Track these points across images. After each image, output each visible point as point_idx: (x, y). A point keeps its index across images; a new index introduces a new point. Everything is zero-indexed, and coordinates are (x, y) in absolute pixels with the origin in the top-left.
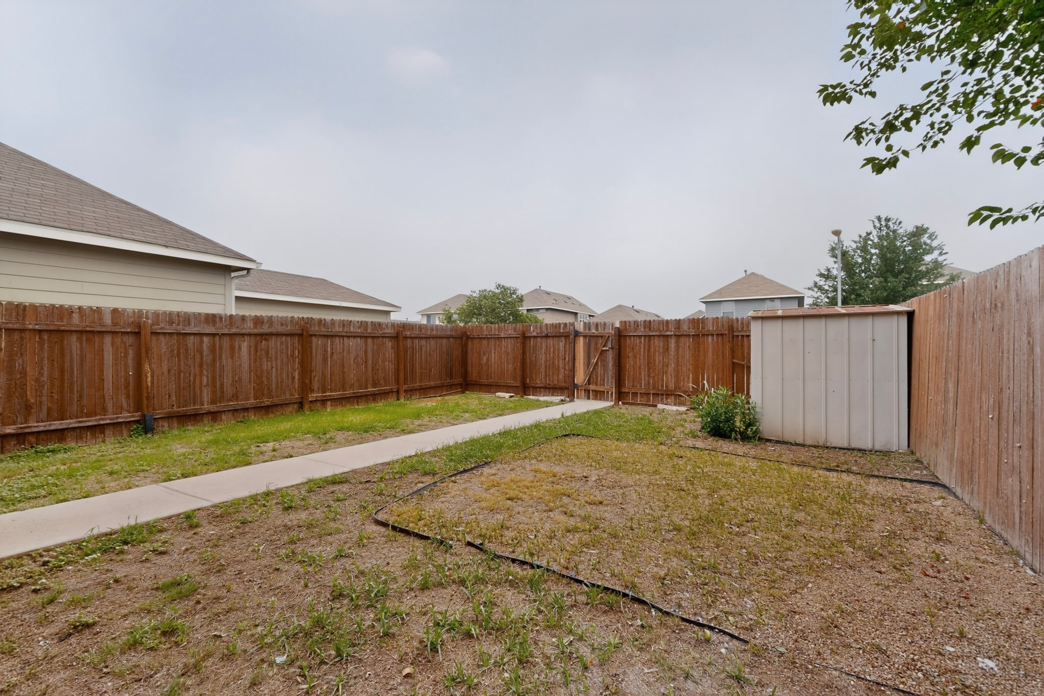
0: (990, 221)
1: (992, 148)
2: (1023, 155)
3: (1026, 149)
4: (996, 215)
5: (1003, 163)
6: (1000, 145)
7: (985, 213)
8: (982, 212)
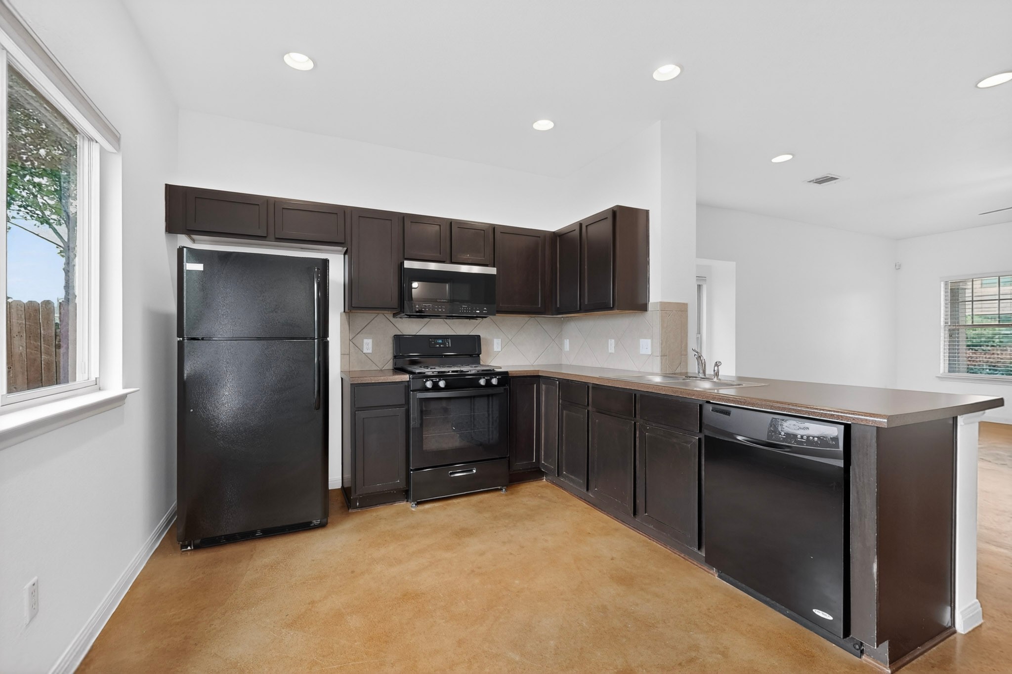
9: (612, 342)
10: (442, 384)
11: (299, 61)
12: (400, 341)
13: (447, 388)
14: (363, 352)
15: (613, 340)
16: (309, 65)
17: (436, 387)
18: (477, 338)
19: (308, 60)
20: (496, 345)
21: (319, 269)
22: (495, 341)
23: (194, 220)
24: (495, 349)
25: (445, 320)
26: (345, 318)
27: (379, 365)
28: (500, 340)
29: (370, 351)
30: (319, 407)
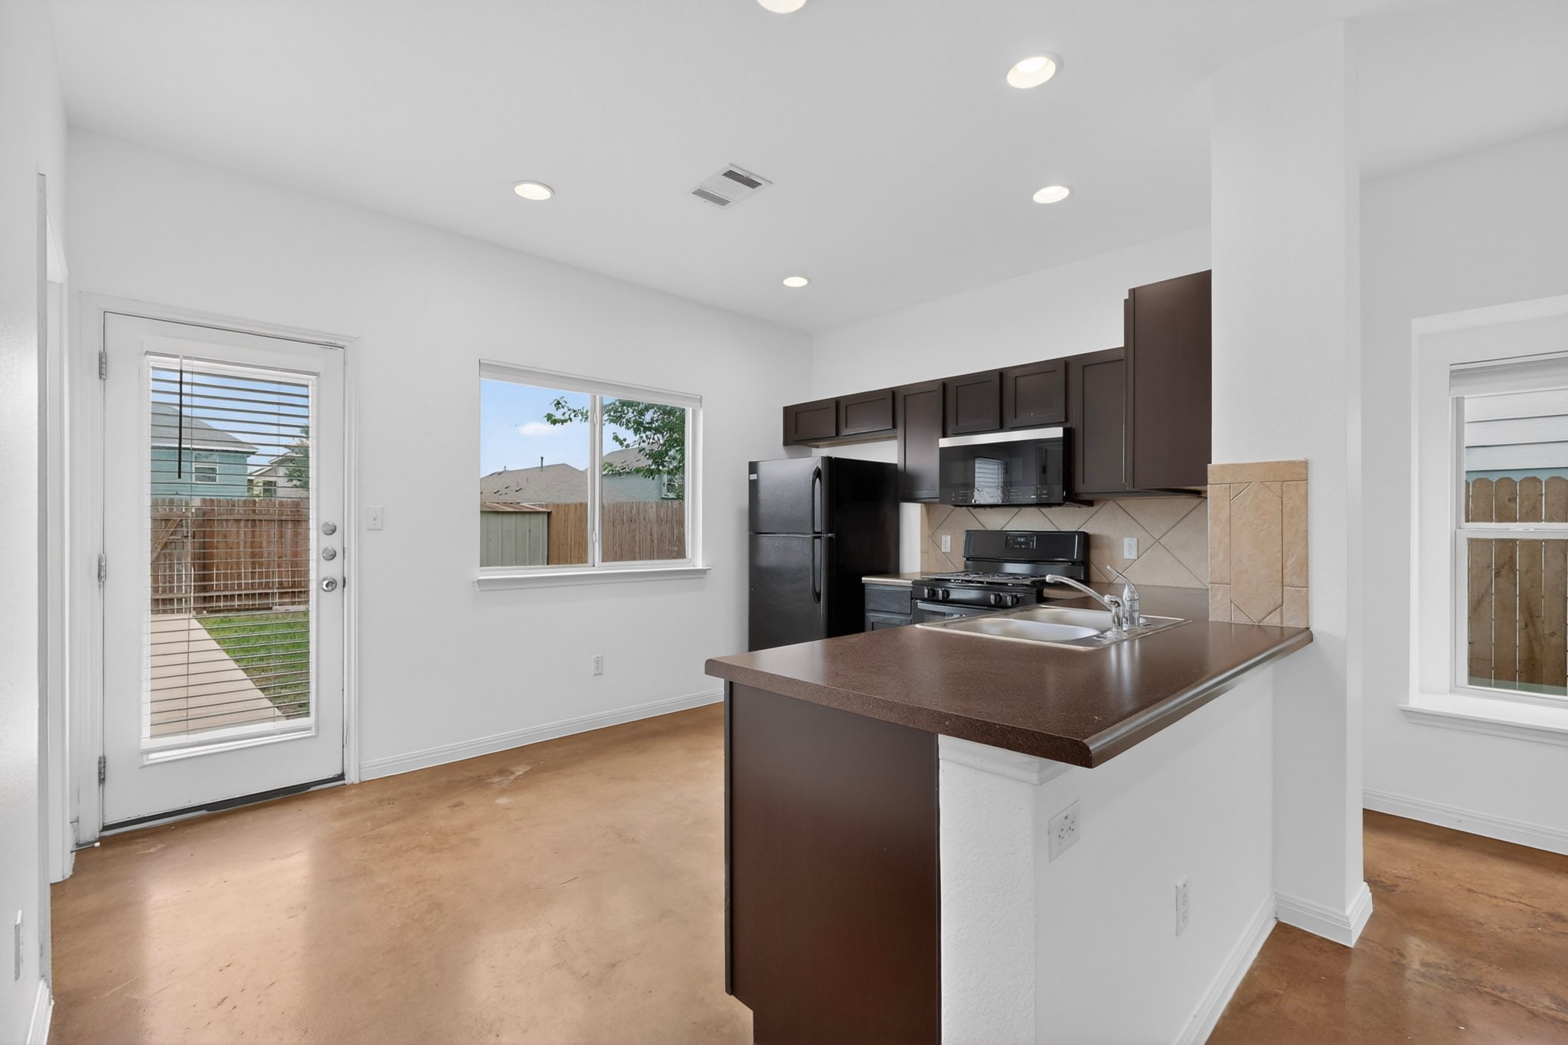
12: (972, 537)
13: (943, 602)
14: (941, 550)
16: (805, 284)
17: (934, 598)
20: (1128, 548)
21: (820, 467)
22: (1126, 541)
23: (796, 432)
24: (1126, 555)
25: (1042, 509)
26: (924, 510)
27: (957, 565)
28: (1135, 540)
29: (948, 550)
30: (819, 600)
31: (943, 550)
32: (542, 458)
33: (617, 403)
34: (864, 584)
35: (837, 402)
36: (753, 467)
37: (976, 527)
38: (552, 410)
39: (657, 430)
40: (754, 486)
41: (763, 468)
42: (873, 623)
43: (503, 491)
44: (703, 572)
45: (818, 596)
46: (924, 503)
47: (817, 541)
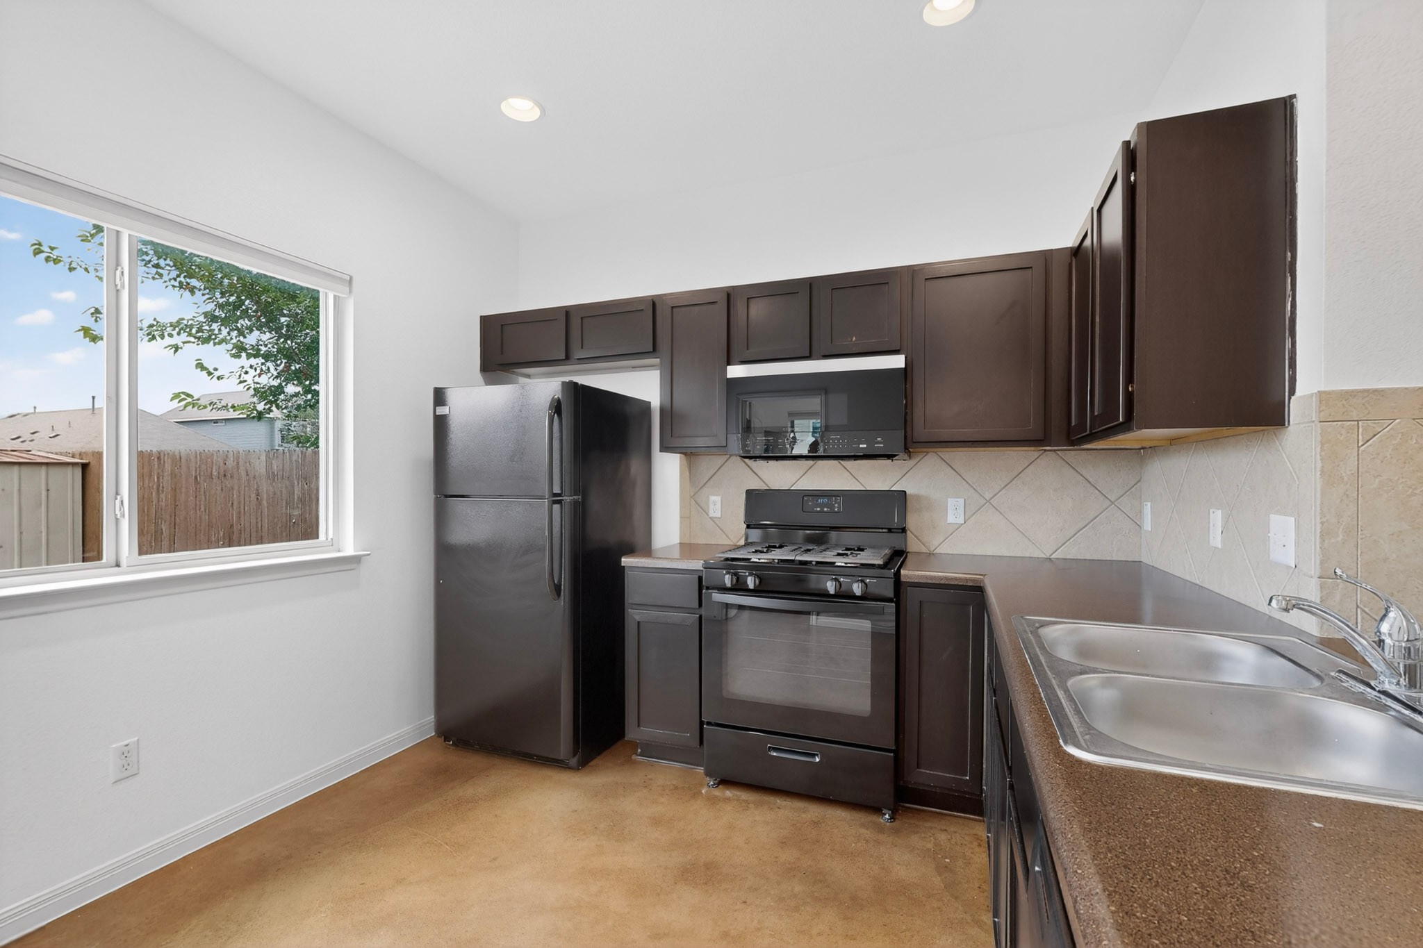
0: (184, 403)
1: (196, 360)
2: (213, 372)
3: (216, 369)
4: (189, 400)
5: (201, 371)
6: (200, 360)
7: (183, 396)
8: (181, 395)
9: (1217, 517)
10: (751, 582)
11: (521, 109)
12: (755, 499)
13: (756, 592)
14: (708, 515)
15: (1219, 512)
16: (535, 114)
17: (740, 587)
18: (901, 498)
19: (533, 107)
20: (954, 512)
21: (560, 397)
22: (951, 502)
23: (502, 353)
24: (951, 519)
25: (842, 462)
26: (685, 462)
27: (732, 538)
28: (961, 501)
29: (719, 515)
30: (559, 595)
31: (711, 516)
32: (93, 398)
33: (202, 319)
34: (624, 567)
35: (567, 314)
36: (439, 397)
37: (756, 485)
38: (89, 322)
39: (267, 357)
40: (441, 424)
41: (453, 397)
42: (639, 622)
43: (27, 436)
44: (356, 560)
45: (557, 589)
46: (685, 454)
47: (556, 507)
